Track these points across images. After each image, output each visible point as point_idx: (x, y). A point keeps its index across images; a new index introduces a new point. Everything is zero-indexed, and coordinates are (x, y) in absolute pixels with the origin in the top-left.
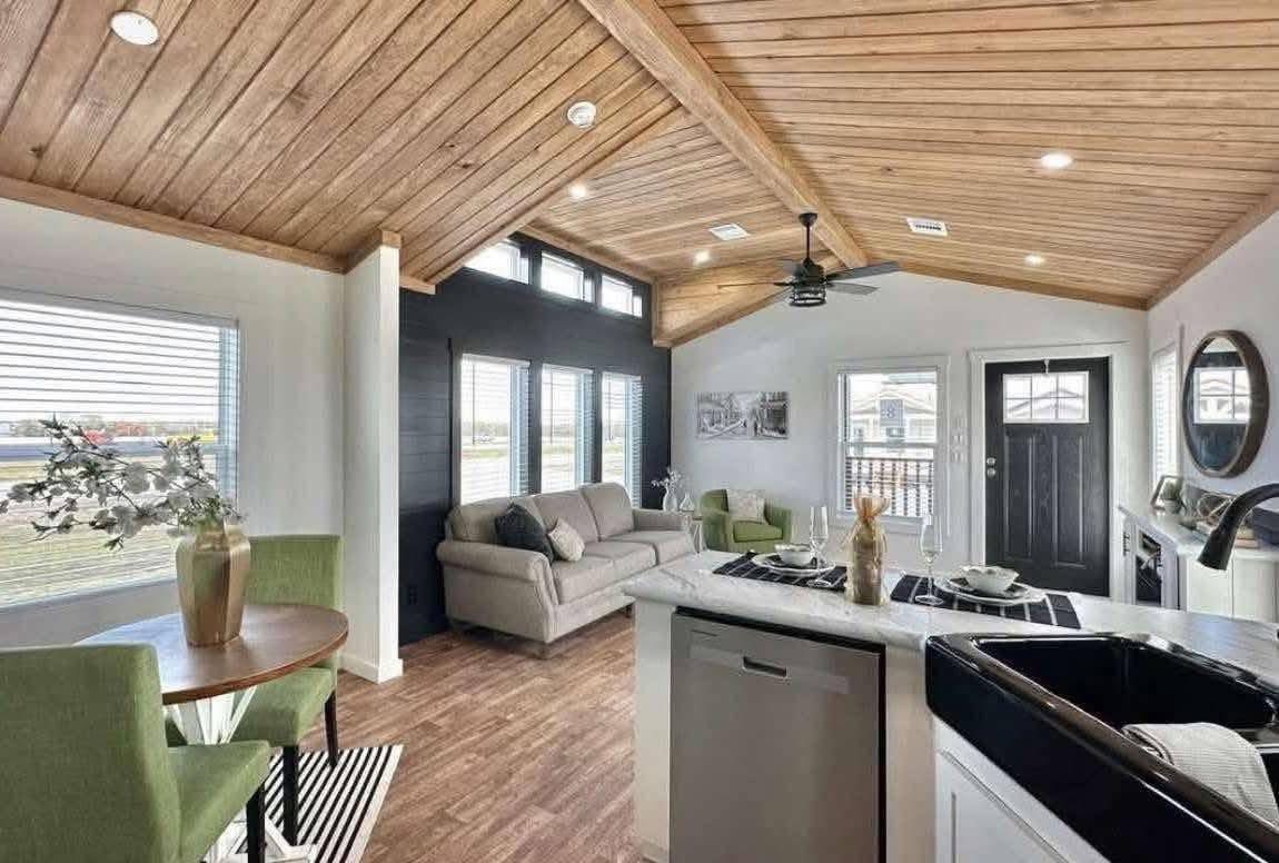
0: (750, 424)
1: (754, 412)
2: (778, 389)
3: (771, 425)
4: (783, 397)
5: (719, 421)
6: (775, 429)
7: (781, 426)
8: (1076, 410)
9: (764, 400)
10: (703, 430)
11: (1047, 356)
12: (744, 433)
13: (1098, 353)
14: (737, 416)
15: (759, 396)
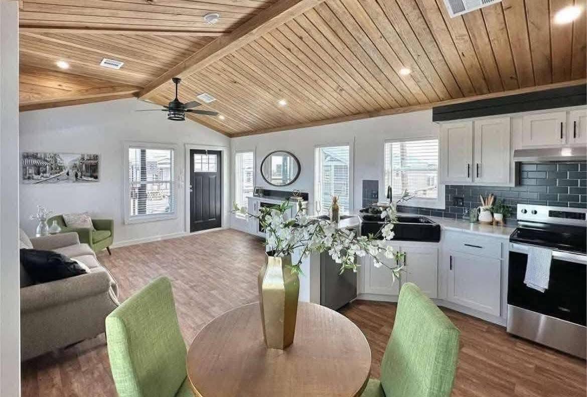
0: (72, 173)
1: (75, 166)
2: (93, 152)
3: (89, 174)
4: (96, 157)
5: (45, 172)
6: (91, 176)
7: (95, 174)
8: (213, 168)
9: (83, 159)
10: (29, 178)
11: (207, 148)
12: (68, 179)
13: (219, 149)
14: (61, 169)
15: (79, 156)
